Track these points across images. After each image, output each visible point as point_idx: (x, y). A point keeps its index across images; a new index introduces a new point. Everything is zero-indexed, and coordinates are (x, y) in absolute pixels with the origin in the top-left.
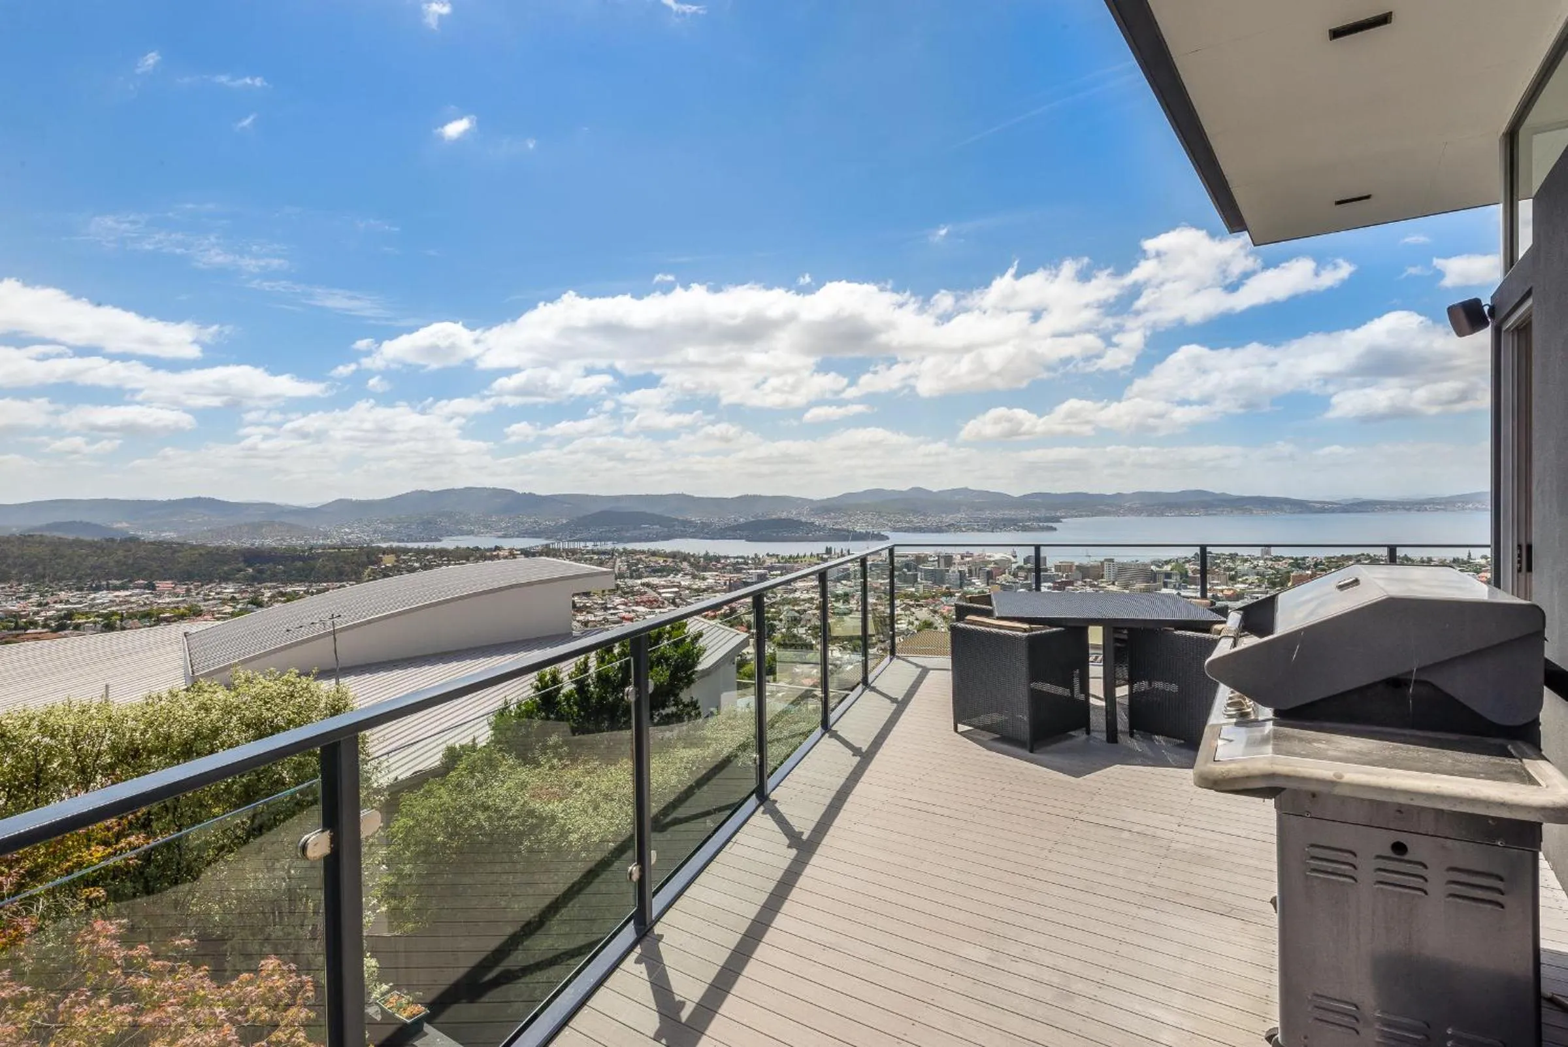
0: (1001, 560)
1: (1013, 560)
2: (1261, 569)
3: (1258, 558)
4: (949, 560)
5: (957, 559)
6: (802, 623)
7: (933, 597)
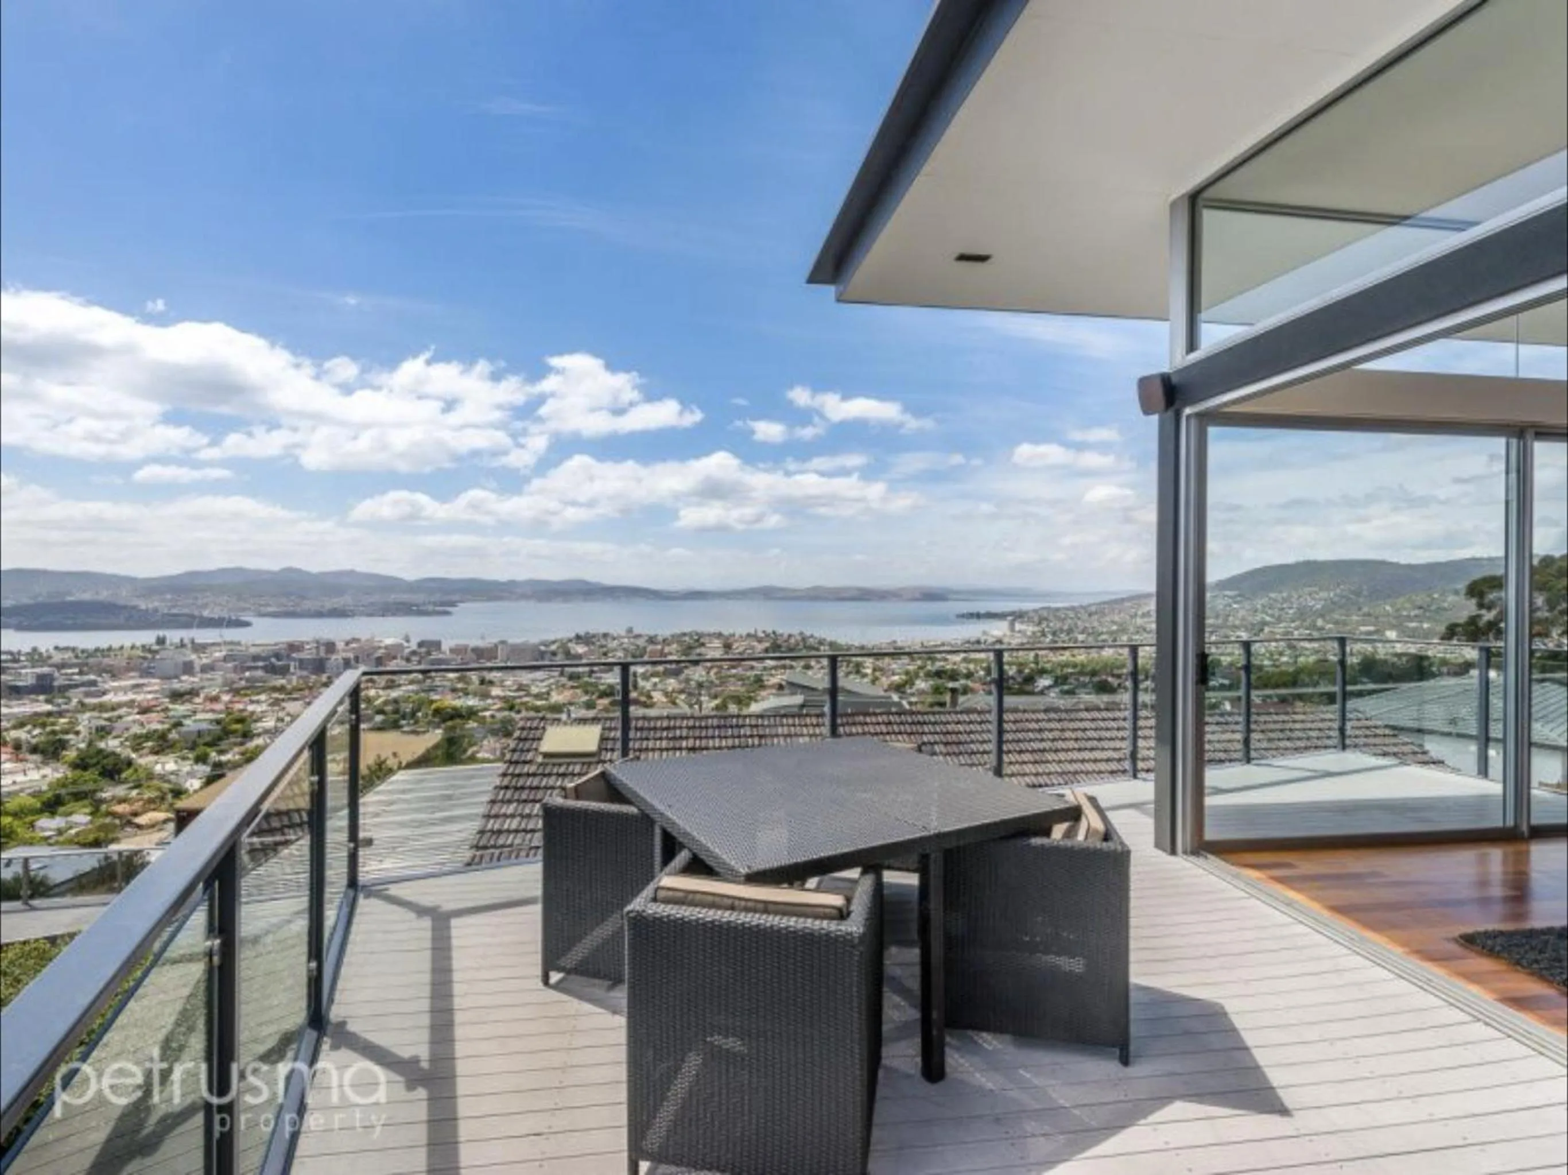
0: (392, 646)
1: (406, 644)
2: (625, 646)
3: (623, 637)
4: (330, 647)
5: (340, 645)
6: (114, 734)
7: (310, 688)
